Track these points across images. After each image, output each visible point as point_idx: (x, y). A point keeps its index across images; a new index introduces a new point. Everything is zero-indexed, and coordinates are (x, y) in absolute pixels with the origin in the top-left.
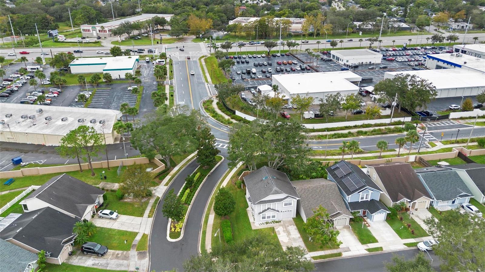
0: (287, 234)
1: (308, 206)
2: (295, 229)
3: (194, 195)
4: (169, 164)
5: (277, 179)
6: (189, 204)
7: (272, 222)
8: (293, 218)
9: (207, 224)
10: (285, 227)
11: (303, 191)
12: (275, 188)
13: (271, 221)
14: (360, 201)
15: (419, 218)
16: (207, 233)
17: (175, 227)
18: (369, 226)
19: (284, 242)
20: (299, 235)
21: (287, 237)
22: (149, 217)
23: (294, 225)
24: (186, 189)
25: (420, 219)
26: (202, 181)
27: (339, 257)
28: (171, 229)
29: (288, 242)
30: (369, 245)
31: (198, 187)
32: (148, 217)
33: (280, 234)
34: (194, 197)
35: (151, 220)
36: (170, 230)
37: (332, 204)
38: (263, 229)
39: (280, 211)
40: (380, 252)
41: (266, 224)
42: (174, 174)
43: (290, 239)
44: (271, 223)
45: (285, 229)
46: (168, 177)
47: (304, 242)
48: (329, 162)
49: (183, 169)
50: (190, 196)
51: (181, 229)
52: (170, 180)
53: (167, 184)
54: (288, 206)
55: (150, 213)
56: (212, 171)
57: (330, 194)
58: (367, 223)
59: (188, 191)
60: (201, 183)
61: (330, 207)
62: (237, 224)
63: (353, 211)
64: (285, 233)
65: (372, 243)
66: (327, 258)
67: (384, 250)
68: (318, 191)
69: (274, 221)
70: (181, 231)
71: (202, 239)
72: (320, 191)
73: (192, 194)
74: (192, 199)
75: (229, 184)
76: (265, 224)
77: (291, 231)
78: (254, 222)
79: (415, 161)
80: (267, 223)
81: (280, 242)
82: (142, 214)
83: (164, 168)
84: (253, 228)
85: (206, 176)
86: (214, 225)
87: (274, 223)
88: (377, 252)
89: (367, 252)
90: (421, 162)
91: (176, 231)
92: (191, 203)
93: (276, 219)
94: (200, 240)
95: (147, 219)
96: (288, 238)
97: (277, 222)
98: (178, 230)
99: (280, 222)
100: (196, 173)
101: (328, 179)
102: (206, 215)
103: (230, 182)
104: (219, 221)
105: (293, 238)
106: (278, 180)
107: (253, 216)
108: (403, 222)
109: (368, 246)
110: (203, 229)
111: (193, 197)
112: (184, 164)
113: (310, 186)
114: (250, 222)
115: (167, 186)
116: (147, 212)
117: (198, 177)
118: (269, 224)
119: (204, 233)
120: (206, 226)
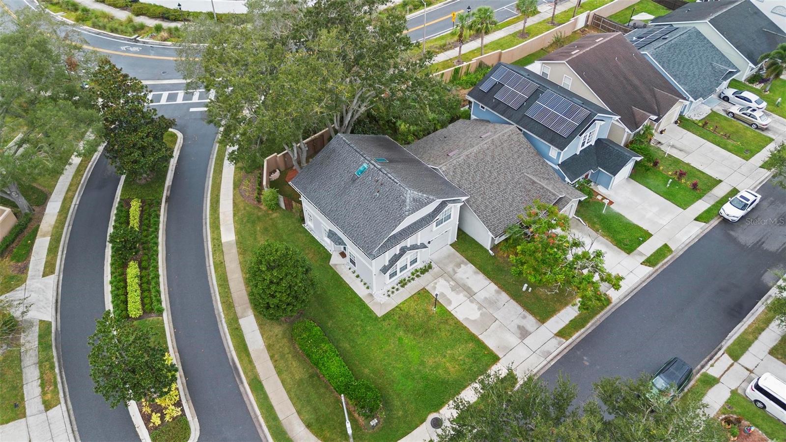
0: (465, 293)
1: (486, 207)
2: (475, 273)
3: (158, 276)
4: (22, 202)
5: (391, 161)
6: (160, 312)
7: (413, 274)
8: (451, 245)
9: (248, 355)
10: (451, 277)
11: (458, 171)
12: (410, 194)
13: (410, 274)
14: (578, 153)
15: (675, 148)
16: (264, 383)
17: (159, 409)
18: (611, 203)
19: (473, 319)
20: (492, 284)
21: (471, 302)
22: (48, 406)
23: (466, 264)
24: (120, 266)
25: (680, 150)
26: (157, 223)
27: (608, 308)
28: (147, 419)
29: (481, 314)
30: (641, 248)
31: (157, 244)
32: (42, 407)
33: (450, 302)
34: (161, 279)
35: (60, 412)
36: (146, 425)
37: (534, 182)
38: (403, 303)
39: (426, 244)
40: (669, 257)
41: (402, 286)
42: (55, 227)
43: (481, 307)
44: (413, 279)
45: (452, 283)
46: (41, 245)
47: (514, 299)
48: (443, 74)
49: (76, 200)
50: (148, 284)
51: (178, 404)
52: (53, 250)
53: (49, 269)
54: (444, 224)
55: (44, 393)
56: (168, 182)
57: (515, 156)
58: (604, 198)
59: (133, 270)
60: (157, 230)
61: (533, 191)
62: (331, 317)
63: (573, 182)
64: (458, 293)
65: (643, 241)
66: (588, 322)
67: (673, 250)
68: (488, 158)
69: (417, 271)
70: (183, 410)
71: (260, 409)
72: (493, 158)
73: (152, 275)
74: (159, 292)
75: (241, 206)
76: (401, 289)
77: (470, 283)
78: (371, 295)
79: (586, 26)
80: (403, 283)
81: (465, 324)
82: (16, 406)
83: (13, 220)
84: (380, 313)
85: (159, 204)
86: (269, 347)
87: (418, 276)
88: (666, 260)
89: (648, 270)
90: (598, 25)
91: (167, 418)
92: (164, 305)
93: (419, 265)
94: (257, 417)
95: (43, 416)
96: (475, 306)
97: (424, 271)
98: (173, 412)
99: (430, 267)
100: (125, 204)
101: (473, 117)
102: (229, 325)
103: (240, 199)
104: (277, 330)
105: (486, 298)
106: (392, 165)
107: (358, 276)
108: (661, 168)
109: (641, 254)
110: (245, 373)
111: (158, 284)
112: (71, 185)
113: (466, 153)
114: (360, 300)
115: (53, 273)
116: (32, 391)
117: (138, 214)
118: (409, 284)
119: (257, 385)
120: (251, 362)
